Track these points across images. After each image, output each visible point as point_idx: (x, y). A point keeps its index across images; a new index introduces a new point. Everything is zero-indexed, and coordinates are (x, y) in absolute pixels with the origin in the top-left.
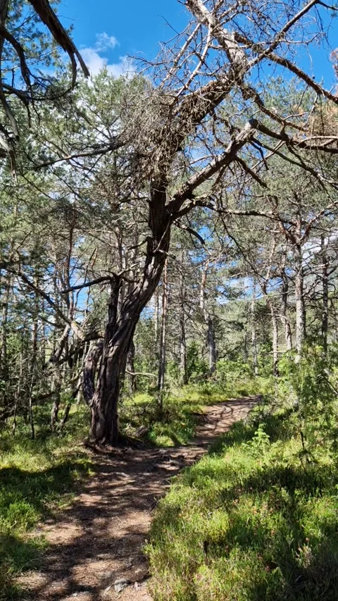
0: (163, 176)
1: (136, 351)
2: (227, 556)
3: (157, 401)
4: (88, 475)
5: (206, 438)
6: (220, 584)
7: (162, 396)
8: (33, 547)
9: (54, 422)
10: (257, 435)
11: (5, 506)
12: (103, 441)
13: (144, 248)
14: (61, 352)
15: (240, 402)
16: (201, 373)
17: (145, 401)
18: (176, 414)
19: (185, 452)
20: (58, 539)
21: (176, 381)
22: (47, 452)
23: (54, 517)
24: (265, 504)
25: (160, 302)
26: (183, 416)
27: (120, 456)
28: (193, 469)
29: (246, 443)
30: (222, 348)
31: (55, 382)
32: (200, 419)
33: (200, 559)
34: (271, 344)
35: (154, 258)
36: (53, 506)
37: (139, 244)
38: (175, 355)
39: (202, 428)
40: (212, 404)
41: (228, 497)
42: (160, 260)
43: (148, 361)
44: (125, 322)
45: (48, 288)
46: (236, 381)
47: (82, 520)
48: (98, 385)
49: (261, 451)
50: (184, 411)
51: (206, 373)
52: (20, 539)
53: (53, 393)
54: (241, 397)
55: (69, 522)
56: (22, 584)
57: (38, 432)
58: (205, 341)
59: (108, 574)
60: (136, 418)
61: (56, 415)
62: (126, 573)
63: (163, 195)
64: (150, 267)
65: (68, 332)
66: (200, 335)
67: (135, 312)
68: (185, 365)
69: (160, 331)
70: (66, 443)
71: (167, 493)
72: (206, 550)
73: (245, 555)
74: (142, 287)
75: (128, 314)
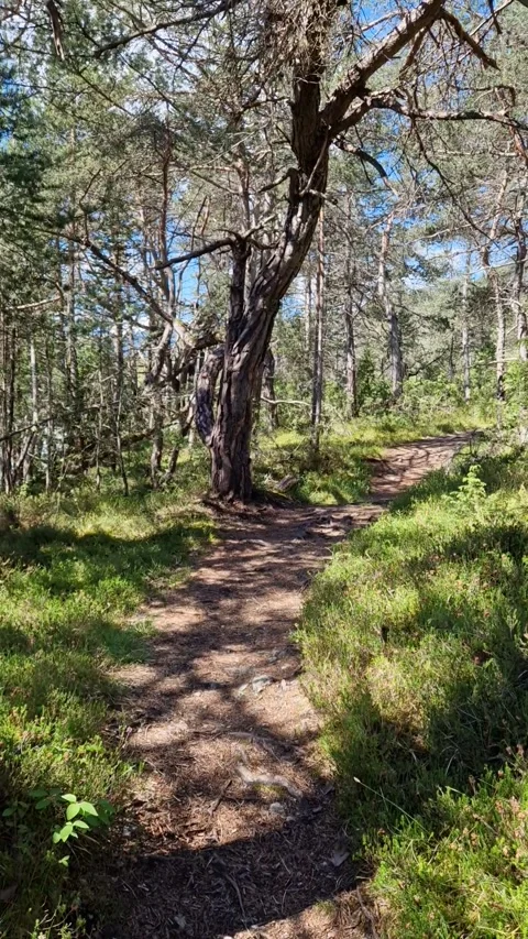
0: (315, 54)
1: (276, 368)
2: (417, 646)
3: (311, 442)
4: (210, 543)
5: (386, 494)
6: (404, 681)
7: (318, 434)
8: (135, 635)
9: (156, 472)
10: (466, 483)
11: (91, 583)
12: (230, 496)
13: (284, 189)
14: (160, 369)
15: (440, 442)
16: (379, 400)
17: (292, 442)
18: (340, 460)
19: (353, 511)
20: (169, 626)
21: (339, 412)
22: (148, 513)
23: (163, 600)
24: (475, 577)
25: (314, 288)
26: (352, 463)
27: (255, 516)
28: (365, 532)
29: (448, 495)
30: (413, 361)
31: (154, 413)
32: (378, 468)
33: (376, 649)
34: (493, 352)
35: (301, 205)
36: (160, 584)
37: (277, 181)
38: (339, 374)
39: (380, 480)
40: (396, 446)
41: (417, 570)
42: (313, 206)
43: (296, 383)
44: (258, 315)
45: (135, 268)
46: (435, 410)
47: (204, 602)
48: (219, 412)
49: (471, 506)
50: (352, 456)
51: (388, 400)
52: (116, 625)
53: (153, 431)
54: (442, 434)
55: (184, 604)
56: (123, 680)
57: (133, 488)
58: (385, 349)
59: (243, 669)
60: (278, 467)
61: (159, 462)
62: (268, 669)
63: (315, 91)
64: (296, 221)
65: (169, 336)
66: (378, 339)
67: (273, 296)
68: (355, 387)
69: (314, 332)
70: (175, 500)
71: (327, 566)
72: (385, 638)
73: (444, 644)
74: (282, 256)
75: (261, 301)
